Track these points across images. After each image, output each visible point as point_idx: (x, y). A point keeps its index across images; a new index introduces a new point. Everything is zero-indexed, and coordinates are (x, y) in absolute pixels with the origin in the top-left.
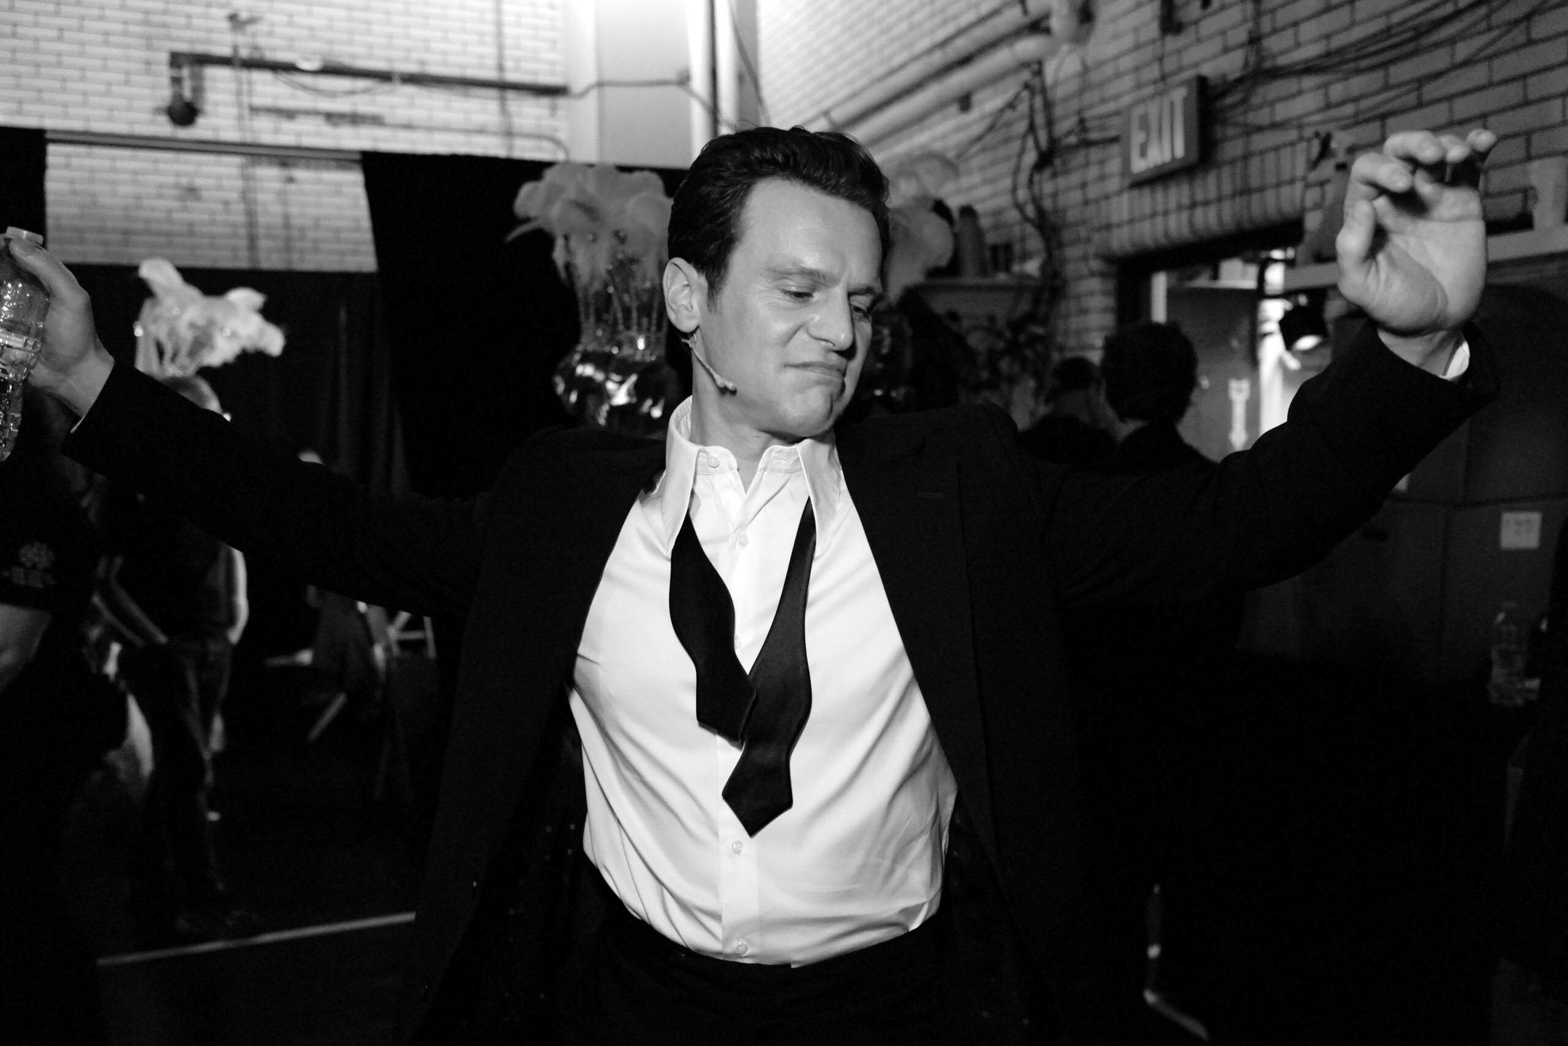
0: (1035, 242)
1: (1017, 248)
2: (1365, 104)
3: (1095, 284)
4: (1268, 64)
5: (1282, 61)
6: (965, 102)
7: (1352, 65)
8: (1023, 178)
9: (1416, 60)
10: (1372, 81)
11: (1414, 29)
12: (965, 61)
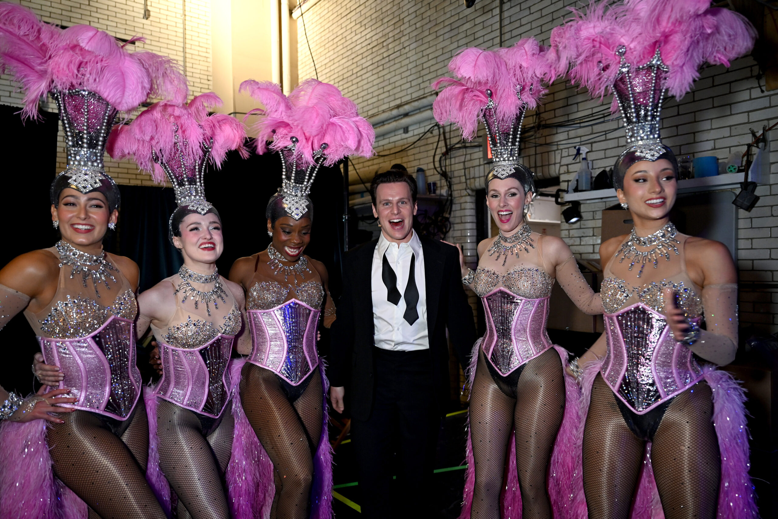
0: (444, 182)
1: (439, 185)
2: (583, 139)
3: (468, 199)
4: (543, 123)
5: (549, 122)
6: (406, 130)
7: (578, 125)
8: (437, 158)
9: (603, 124)
10: (588, 130)
11: (603, 114)
12: (406, 115)
